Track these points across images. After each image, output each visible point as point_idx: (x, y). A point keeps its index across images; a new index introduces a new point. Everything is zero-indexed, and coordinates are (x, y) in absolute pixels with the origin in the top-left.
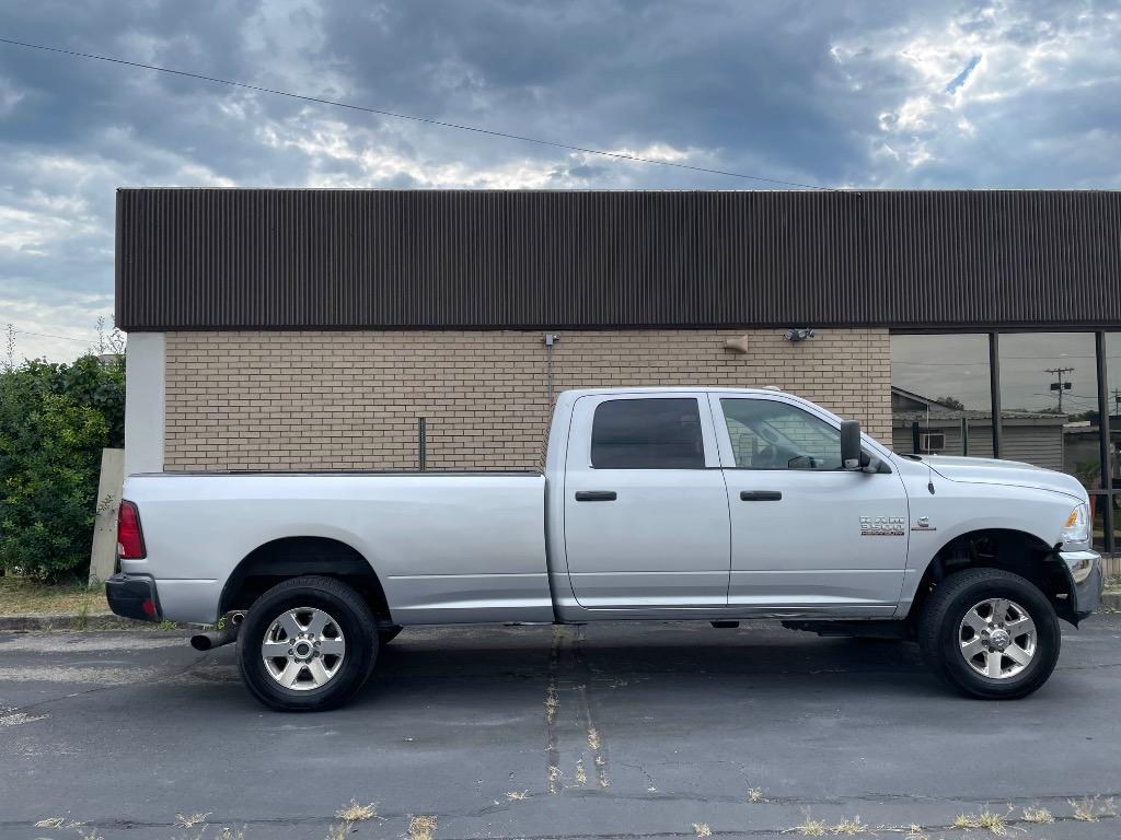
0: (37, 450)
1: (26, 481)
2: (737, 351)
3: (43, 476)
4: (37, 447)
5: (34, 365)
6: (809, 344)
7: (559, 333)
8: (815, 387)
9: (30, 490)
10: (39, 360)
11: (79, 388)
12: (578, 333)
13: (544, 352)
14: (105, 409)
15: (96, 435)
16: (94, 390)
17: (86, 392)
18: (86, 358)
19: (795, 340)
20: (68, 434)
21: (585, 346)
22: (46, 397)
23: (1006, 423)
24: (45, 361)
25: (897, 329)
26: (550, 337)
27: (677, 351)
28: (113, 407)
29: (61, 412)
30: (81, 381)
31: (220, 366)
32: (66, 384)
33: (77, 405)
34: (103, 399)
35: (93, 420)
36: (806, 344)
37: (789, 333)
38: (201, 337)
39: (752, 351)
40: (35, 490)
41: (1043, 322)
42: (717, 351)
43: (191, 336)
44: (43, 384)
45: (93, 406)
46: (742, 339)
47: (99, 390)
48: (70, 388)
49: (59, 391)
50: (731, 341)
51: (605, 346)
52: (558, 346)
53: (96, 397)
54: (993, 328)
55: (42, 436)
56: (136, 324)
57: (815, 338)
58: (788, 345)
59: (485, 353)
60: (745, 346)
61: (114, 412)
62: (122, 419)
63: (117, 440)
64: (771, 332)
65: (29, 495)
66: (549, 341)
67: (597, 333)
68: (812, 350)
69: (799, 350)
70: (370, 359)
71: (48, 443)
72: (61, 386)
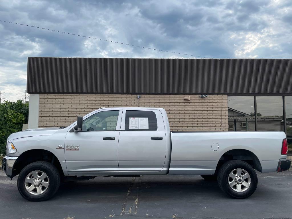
0: (6, 124)
1: (3, 132)
2: (187, 100)
3: (7, 131)
4: (6, 123)
5: (6, 102)
6: (206, 99)
7: (141, 95)
8: (208, 110)
9: (4, 134)
10: (8, 101)
11: (17, 108)
12: (146, 95)
13: (137, 100)
14: (24, 114)
15: (21, 120)
16: (21, 109)
17: (19, 109)
18: (19, 100)
19: (202, 97)
20: (14, 120)
21: (148, 98)
22: (9, 110)
23: (258, 120)
24: (9, 101)
25: (229, 95)
26: (138, 96)
27: (172, 100)
28: (26, 113)
29: (13, 114)
30: (18, 106)
31: (53, 103)
32: (14, 107)
33: (17, 113)
34: (23, 111)
35: (20, 116)
36: (205, 99)
37: (201, 96)
38: (48, 95)
39: (191, 100)
40: (5, 134)
41: (268, 93)
42: (182, 100)
43: (46, 95)
44: (8, 107)
45: (21, 113)
46: (188, 97)
47: (23, 109)
48: (15, 108)
49: (12, 109)
50: (186, 98)
51: (153, 98)
52: (140, 98)
53: (22, 110)
54: (255, 95)
55: (7, 120)
56: (32, 92)
57: (208, 97)
58: (201, 99)
59: (122, 100)
60: (189, 99)
61: (26, 114)
62: (28, 116)
63: (26, 122)
64: (196, 95)
65: (4, 136)
66: (138, 97)
67: (151, 95)
68: (207, 100)
69: (204, 100)
70: (92, 101)
71: (9, 122)
72: (13, 108)
